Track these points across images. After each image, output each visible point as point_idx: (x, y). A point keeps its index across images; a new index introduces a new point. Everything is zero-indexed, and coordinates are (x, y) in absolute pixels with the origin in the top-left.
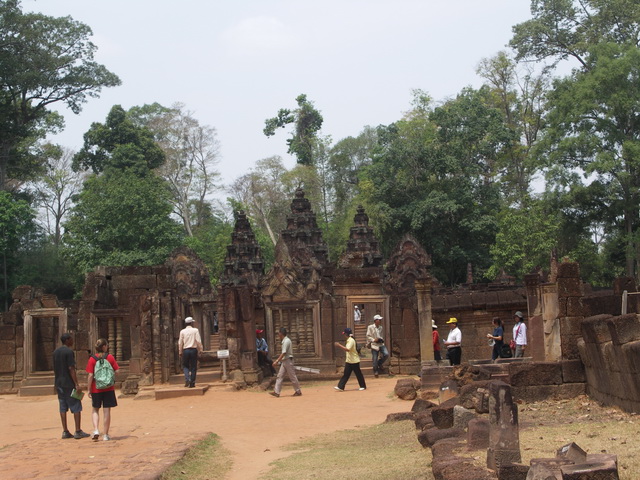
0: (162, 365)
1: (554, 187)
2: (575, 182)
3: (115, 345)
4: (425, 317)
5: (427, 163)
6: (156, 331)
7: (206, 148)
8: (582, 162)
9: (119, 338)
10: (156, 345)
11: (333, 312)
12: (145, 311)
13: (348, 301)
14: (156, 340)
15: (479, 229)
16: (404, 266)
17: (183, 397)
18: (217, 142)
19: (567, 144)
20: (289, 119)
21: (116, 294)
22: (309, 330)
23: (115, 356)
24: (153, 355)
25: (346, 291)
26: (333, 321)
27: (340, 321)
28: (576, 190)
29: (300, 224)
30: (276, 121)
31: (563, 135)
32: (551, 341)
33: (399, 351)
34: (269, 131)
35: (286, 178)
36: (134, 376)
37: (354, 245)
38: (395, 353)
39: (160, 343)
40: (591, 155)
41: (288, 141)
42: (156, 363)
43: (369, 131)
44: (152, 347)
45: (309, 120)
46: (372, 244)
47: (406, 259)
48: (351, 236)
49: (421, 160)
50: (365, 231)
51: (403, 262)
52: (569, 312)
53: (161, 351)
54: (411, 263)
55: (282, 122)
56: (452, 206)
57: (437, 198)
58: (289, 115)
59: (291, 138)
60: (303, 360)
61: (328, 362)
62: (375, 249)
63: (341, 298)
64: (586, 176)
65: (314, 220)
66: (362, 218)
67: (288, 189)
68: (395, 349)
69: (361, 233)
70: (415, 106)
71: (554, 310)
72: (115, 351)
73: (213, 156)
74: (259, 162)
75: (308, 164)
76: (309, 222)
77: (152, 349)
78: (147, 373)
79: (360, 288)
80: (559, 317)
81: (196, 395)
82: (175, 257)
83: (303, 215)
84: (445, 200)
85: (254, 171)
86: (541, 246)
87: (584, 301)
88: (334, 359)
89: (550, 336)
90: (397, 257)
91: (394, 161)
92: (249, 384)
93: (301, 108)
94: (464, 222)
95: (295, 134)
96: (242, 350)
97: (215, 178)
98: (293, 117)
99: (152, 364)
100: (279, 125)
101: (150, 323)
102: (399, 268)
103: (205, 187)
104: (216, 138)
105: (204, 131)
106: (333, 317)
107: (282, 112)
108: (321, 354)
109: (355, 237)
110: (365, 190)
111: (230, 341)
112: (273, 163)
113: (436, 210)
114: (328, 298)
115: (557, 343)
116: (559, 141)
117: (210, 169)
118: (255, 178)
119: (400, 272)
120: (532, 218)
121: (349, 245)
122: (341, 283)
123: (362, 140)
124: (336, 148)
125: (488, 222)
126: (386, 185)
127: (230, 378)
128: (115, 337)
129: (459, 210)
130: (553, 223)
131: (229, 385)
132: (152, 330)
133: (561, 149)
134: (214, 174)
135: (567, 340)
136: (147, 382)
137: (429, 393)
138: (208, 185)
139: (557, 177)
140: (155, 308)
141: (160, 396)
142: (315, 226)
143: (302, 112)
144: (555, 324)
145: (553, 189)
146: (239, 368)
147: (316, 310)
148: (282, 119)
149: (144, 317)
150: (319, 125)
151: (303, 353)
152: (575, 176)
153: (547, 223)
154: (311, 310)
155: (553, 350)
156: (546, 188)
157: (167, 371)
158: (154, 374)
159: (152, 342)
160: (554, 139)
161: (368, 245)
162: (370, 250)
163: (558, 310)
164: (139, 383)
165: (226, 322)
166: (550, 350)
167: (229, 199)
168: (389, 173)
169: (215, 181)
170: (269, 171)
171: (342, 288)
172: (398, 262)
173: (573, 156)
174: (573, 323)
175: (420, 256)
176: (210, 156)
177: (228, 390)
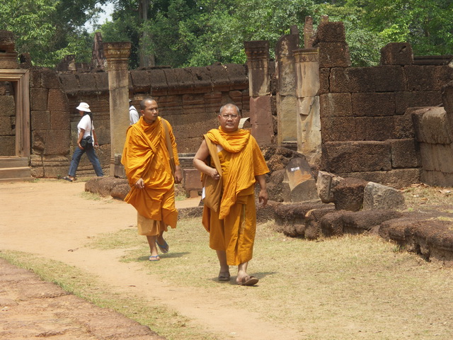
4: (120, 94)
32: (308, 125)
33: (42, 146)
38: (37, 148)
52: (333, 88)
68: (37, 143)
71: (314, 85)
80: (319, 94)
86: (33, 33)
87: (351, 73)
89: (308, 118)
115: (316, 127)
135: (330, 124)
144: (314, 102)
155: (311, 136)
163: (318, 85)
166: (307, 137)
174: (337, 102)
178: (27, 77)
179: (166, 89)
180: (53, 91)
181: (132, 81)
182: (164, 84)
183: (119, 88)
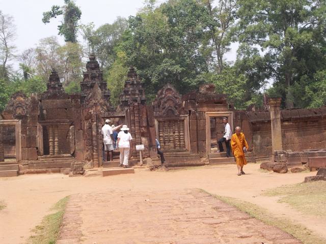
0: (98, 155)
1: (242, 57)
2: (255, 54)
3: (54, 144)
4: (276, 122)
5: (161, 41)
6: (94, 133)
7: (6, 30)
8: (258, 41)
9: (56, 139)
10: (94, 142)
11: (197, 122)
12: (87, 119)
13: (206, 115)
14: (94, 139)
15: (195, 84)
16: (166, 105)
17: (121, 175)
18: (14, 26)
19: (251, 30)
20: (59, 12)
21: (45, 112)
22: (181, 134)
23: (54, 151)
24: (93, 149)
25: (205, 109)
26: (197, 128)
27: (202, 128)
28: (256, 59)
29: (93, 78)
30: (50, 13)
31: (248, 24)
34: (46, 20)
35: (60, 51)
36: (80, 163)
37: (128, 91)
39: (97, 141)
40: (265, 36)
41: (59, 27)
42: (94, 154)
43: (120, 20)
44: (92, 143)
45: (73, 14)
46: (139, 91)
47: (168, 100)
48: (126, 86)
49: (157, 38)
50: (135, 83)
51: (165, 102)
53: (97, 146)
54: (171, 102)
55: (55, 14)
56: (178, 69)
57: (168, 64)
58: (59, 10)
59: (61, 24)
60: (178, 153)
61: (194, 155)
62: (141, 94)
63: (202, 113)
64: (262, 50)
65: (102, 75)
66: (133, 74)
67: (61, 58)
69: (133, 84)
70: (146, 5)
72: (54, 148)
73: (12, 35)
74: (41, 40)
75: (72, 42)
76: (99, 76)
77: (92, 145)
78: (89, 160)
79: (214, 107)
81: (129, 173)
82: (15, 98)
83: (94, 72)
84: (173, 65)
85: (38, 46)
86: (235, 94)
88: (198, 153)
90: (162, 99)
91: (139, 39)
92: (157, 167)
93: (67, 5)
94: (186, 80)
95: (64, 22)
96: (150, 146)
97: (13, 50)
98: (61, 11)
99: (92, 154)
100: (53, 16)
101: (90, 128)
102: (163, 105)
103: (7, 56)
104: (13, 23)
105: (5, 18)
106: (197, 125)
107: (54, 7)
108: (190, 149)
109: (129, 86)
110: (121, 58)
111: (144, 139)
112: (51, 41)
113: (167, 71)
114: (194, 113)
116: (245, 28)
117: (9, 44)
118: (39, 51)
119: (164, 108)
120: (229, 76)
121: (125, 92)
122: (201, 104)
123: (115, 25)
124: (98, 31)
125: (201, 79)
126: (134, 55)
127: (144, 163)
128: (54, 139)
129: (183, 71)
130: (242, 79)
131: (147, 167)
132: (92, 133)
133: (246, 33)
134: (12, 47)
136: (89, 166)
137: (296, 169)
138: (8, 55)
139: (244, 51)
140: (93, 118)
141: (106, 174)
142: (102, 79)
143: (68, 8)
145: (241, 58)
146: (149, 157)
147: (186, 122)
148: (54, 12)
149: (86, 124)
150: (79, 16)
151: (178, 148)
152: (256, 50)
153: (239, 80)
154: (183, 121)
156: (237, 58)
157: (101, 159)
158: (93, 161)
159: (92, 140)
160: (242, 25)
161: (137, 92)
162: (138, 95)
164: (84, 167)
165: (140, 127)
167: (20, 65)
168: (136, 47)
169: (13, 52)
170: (48, 46)
171: (202, 107)
172: (162, 101)
173: (253, 37)
175: (176, 98)
176: (9, 35)
177: (147, 170)
178: (232, 115)
179: (299, 119)
180: (244, 121)
181: (282, 115)
182: (298, 117)
183: (276, 119)
